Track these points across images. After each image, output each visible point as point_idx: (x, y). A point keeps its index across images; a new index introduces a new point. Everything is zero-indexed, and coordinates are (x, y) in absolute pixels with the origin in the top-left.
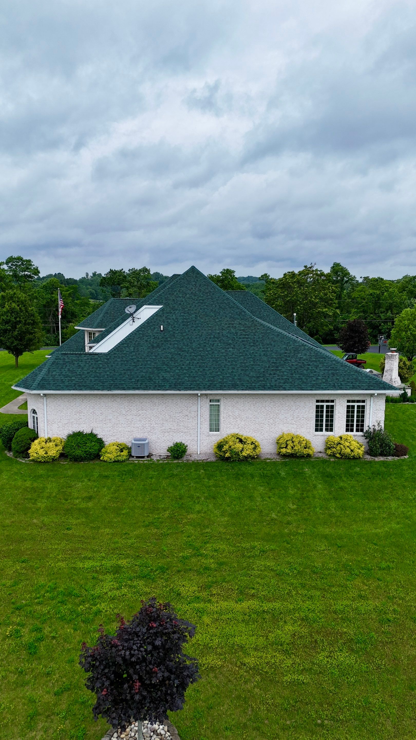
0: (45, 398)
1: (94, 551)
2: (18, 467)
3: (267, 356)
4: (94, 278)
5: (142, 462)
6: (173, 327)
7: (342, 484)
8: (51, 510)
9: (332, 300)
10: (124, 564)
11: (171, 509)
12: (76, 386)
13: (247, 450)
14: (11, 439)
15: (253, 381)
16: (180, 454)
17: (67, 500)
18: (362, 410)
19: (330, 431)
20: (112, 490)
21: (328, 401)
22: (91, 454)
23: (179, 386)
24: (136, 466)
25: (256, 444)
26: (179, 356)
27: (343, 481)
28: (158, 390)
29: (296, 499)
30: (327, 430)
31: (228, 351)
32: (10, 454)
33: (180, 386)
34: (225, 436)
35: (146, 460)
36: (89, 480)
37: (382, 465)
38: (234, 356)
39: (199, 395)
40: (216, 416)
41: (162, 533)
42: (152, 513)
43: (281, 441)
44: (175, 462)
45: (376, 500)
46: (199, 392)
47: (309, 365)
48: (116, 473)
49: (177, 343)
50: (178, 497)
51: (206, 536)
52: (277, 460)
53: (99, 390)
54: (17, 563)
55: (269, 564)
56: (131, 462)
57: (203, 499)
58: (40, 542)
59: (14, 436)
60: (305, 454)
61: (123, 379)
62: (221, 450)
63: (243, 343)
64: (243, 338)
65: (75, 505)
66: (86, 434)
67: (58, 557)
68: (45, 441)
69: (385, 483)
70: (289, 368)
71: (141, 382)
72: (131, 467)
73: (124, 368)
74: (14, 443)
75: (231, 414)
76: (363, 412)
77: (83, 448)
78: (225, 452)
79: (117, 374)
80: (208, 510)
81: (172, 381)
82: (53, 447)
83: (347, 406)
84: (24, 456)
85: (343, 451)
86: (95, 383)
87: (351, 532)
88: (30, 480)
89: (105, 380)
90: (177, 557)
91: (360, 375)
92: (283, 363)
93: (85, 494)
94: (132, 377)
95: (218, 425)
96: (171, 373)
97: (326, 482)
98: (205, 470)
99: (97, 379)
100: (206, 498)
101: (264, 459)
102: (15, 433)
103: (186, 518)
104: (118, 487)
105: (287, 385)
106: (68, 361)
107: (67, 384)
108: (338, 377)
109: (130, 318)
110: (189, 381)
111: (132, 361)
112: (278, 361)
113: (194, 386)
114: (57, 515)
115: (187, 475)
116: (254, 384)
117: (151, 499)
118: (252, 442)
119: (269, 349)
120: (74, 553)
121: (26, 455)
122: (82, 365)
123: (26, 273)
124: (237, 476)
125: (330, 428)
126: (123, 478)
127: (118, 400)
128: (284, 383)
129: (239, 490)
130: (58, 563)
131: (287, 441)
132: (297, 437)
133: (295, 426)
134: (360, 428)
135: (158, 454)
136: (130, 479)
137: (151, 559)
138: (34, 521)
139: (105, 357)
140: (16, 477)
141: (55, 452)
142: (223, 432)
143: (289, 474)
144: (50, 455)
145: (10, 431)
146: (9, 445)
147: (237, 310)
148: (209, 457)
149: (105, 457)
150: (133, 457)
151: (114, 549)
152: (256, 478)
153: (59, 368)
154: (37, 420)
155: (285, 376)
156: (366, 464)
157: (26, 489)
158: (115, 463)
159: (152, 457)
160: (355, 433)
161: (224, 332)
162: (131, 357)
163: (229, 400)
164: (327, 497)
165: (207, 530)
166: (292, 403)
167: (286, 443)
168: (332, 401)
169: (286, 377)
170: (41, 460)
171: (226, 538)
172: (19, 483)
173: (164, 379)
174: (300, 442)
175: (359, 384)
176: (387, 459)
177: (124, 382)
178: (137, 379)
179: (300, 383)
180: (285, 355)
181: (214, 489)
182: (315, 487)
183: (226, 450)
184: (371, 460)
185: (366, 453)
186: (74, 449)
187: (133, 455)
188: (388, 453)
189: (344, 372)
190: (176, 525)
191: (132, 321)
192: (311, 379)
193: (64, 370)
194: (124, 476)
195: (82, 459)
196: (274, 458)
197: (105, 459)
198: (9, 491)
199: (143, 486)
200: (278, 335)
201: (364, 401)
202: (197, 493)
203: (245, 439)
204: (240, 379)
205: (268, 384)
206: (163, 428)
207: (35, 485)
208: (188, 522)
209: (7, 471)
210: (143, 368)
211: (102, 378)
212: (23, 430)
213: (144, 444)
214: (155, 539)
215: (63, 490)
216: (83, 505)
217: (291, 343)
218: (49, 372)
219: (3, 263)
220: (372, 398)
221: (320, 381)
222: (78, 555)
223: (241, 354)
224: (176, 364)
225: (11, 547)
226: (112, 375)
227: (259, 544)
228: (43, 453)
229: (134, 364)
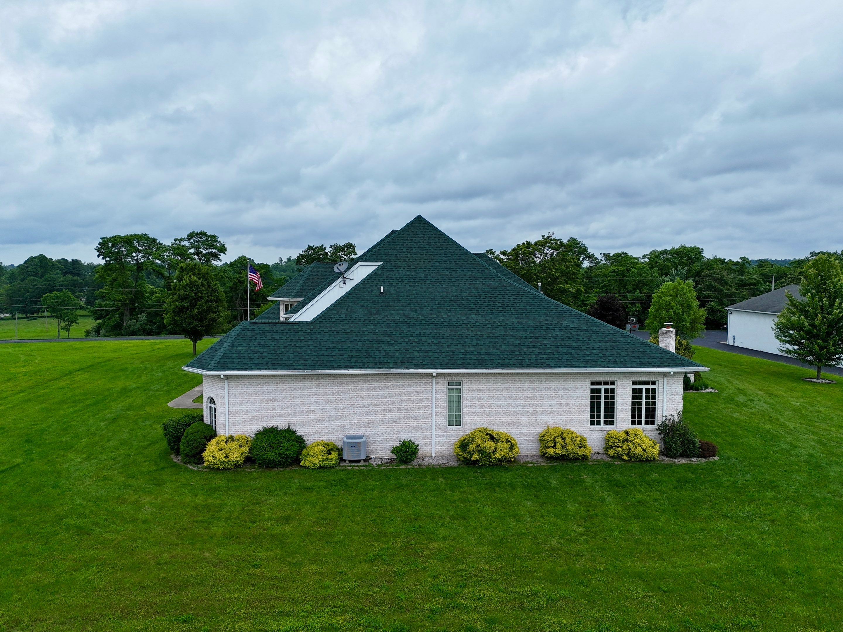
0: (226, 381)
1: (294, 602)
2: (188, 477)
3: (521, 324)
4: (290, 263)
5: (357, 468)
6: (396, 288)
7: (639, 496)
8: (231, 537)
9: (575, 275)
10: (342, 624)
11: (405, 534)
12: (269, 364)
13: (501, 450)
14: (178, 439)
15: (506, 356)
16: (409, 457)
17: (254, 522)
18: (652, 395)
19: (610, 424)
20: (318, 507)
21: (606, 383)
22: (287, 458)
23: (407, 364)
24: (349, 473)
25: (513, 442)
26: (405, 325)
27: (640, 492)
28: (380, 368)
29: (580, 517)
30: (606, 423)
31: (470, 318)
32: (178, 460)
33: (409, 364)
34: (468, 432)
35: (363, 466)
36: (286, 493)
37: (688, 469)
38: (478, 324)
39: (434, 374)
40: (457, 404)
41: (395, 571)
42: (377, 541)
43: (546, 438)
44: (403, 467)
45: (695, 519)
46: (434, 372)
47: (578, 335)
48: (322, 483)
49: (402, 308)
50: (413, 517)
51: (462, 576)
52: (542, 464)
53: (299, 369)
54: (176, 623)
55: (565, 622)
56: (343, 468)
57: (448, 519)
58: (212, 588)
59: (183, 434)
60: (580, 456)
61: (332, 354)
62: (466, 450)
63: (489, 307)
64: (489, 302)
65: (265, 529)
66: (281, 430)
67: (239, 613)
68: (225, 440)
69: (698, 494)
70: (552, 339)
71: (356, 359)
72: (342, 475)
73: (333, 341)
74: (183, 444)
75: (477, 401)
76: (654, 397)
77: (277, 449)
78: (471, 454)
79: (324, 349)
80: (458, 536)
81: (398, 357)
82: (236, 448)
83: (633, 389)
84: (196, 461)
85: (633, 450)
86: (294, 360)
87: (675, 567)
88: (202, 494)
89: (307, 357)
90: (421, 610)
91: (648, 348)
92: (545, 333)
93: (281, 514)
94: (343, 352)
95: (460, 416)
96: (396, 347)
97: (617, 493)
98: (445, 478)
99: (297, 354)
100: (453, 518)
101: (525, 463)
102: (184, 430)
103: (428, 548)
104: (327, 503)
105: (552, 361)
106: (258, 332)
107: (256, 362)
108: (619, 351)
109: (340, 279)
110: (420, 356)
111: (343, 331)
112: (538, 331)
113: (426, 363)
114: (240, 544)
115: (421, 485)
116: (508, 361)
117: (374, 520)
118: (507, 440)
119: (524, 315)
120: (263, 606)
121: (199, 460)
122: (277, 337)
123: (210, 250)
124: (491, 487)
125: (610, 420)
126: (333, 490)
127: (325, 383)
128: (548, 358)
129: (497, 505)
130: (238, 622)
131: (556, 437)
132: (568, 432)
133: (564, 418)
134: (651, 420)
135: (378, 457)
136: (343, 492)
137: (382, 614)
138: (205, 554)
139: (308, 327)
140: (184, 491)
141: (238, 455)
142: (466, 427)
143: (562, 482)
144: (232, 458)
145: (179, 427)
146: (176, 447)
147: (479, 267)
148: (447, 460)
149: (306, 462)
150: (345, 461)
151: (325, 598)
152: (518, 489)
153: (247, 341)
154: (215, 412)
155: (548, 349)
156: (665, 468)
157: (195, 508)
158: (321, 470)
159: (371, 462)
160: (643, 426)
161: (463, 294)
162: (341, 327)
163: (474, 382)
164: (623, 515)
165: (461, 567)
166: (559, 386)
167: (554, 440)
168: (613, 383)
169: (549, 351)
170: (219, 467)
171: (491, 579)
172: (187, 499)
173: (387, 354)
174: (573, 440)
175: (649, 360)
176: (690, 461)
177: (333, 359)
178: (351, 354)
179: (569, 358)
180: (546, 322)
181: (461, 505)
182: (603, 501)
183: (473, 451)
184: (669, 462)
185: (662, 453)
186: (265, 450)
187: (344, 458)
188: (692, 453)
189: (626, 344)
190: (415, 558)
191: (343, 282)
192: (584, 353)
193: (252, 343)
194: (333, 487)
195: (275, 465)
196: (537, 462)
197: (307, 464)
198: (172, 510)
199: (361, 501)
200: (534, 298)
201: (654, 383)
202: (439, 510)
203: (497, 435)
204: (488, 354)
205: (527, 361)
206: (386, 421)
207: (210, 501)
208: (432, 554)
209: (172, 482)
210: (358, 340)
211: (303, 354)
212: (195, 426)
213: (360, 443)
214: (386, 581)
215: (249, 508)
216: (278, 530)
217: (552, 307)
218: (232, 347)
219: (184, 239)
220: (665, 379)
221: (596, 356)
222: (270, 608)
223: (487, 322)
224: (403, 335)
225: (168, 597)
226: (316, 349)
227: (543, 588)
228: (223, 457)
229: (347, 336)
